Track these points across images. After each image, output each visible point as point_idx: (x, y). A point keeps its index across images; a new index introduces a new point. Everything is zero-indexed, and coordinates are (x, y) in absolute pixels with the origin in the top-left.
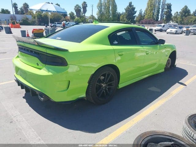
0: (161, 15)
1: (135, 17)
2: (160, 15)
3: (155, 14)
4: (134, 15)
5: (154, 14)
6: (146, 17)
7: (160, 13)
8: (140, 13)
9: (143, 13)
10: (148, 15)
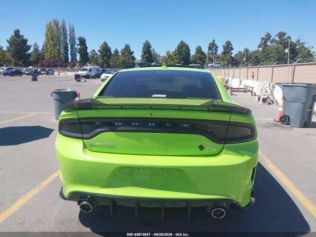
0: (71, 53)
1: (29, 55)
2: (69, 53)
3: (62, 51)
4: (28, 53)
5: (60, 52)
6: (47, 55)
7: (70, 50)
8: (36, 50)
9: (40, 49)
10: (51, 53)
